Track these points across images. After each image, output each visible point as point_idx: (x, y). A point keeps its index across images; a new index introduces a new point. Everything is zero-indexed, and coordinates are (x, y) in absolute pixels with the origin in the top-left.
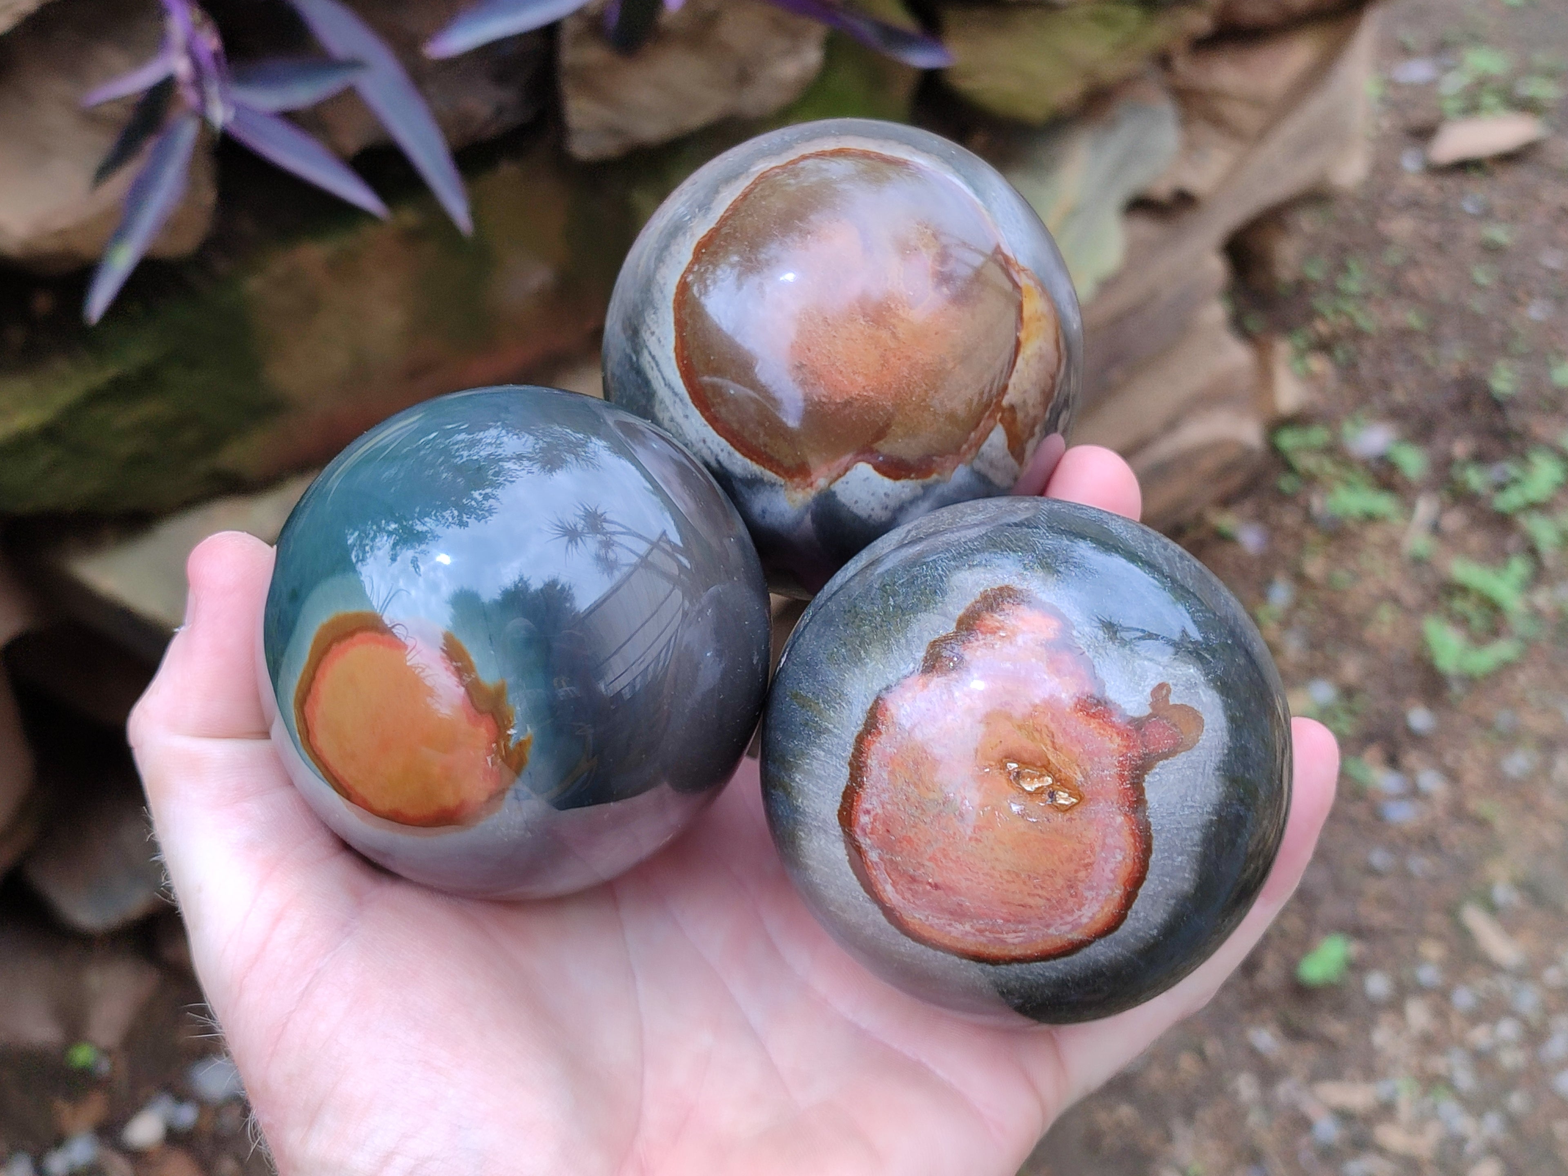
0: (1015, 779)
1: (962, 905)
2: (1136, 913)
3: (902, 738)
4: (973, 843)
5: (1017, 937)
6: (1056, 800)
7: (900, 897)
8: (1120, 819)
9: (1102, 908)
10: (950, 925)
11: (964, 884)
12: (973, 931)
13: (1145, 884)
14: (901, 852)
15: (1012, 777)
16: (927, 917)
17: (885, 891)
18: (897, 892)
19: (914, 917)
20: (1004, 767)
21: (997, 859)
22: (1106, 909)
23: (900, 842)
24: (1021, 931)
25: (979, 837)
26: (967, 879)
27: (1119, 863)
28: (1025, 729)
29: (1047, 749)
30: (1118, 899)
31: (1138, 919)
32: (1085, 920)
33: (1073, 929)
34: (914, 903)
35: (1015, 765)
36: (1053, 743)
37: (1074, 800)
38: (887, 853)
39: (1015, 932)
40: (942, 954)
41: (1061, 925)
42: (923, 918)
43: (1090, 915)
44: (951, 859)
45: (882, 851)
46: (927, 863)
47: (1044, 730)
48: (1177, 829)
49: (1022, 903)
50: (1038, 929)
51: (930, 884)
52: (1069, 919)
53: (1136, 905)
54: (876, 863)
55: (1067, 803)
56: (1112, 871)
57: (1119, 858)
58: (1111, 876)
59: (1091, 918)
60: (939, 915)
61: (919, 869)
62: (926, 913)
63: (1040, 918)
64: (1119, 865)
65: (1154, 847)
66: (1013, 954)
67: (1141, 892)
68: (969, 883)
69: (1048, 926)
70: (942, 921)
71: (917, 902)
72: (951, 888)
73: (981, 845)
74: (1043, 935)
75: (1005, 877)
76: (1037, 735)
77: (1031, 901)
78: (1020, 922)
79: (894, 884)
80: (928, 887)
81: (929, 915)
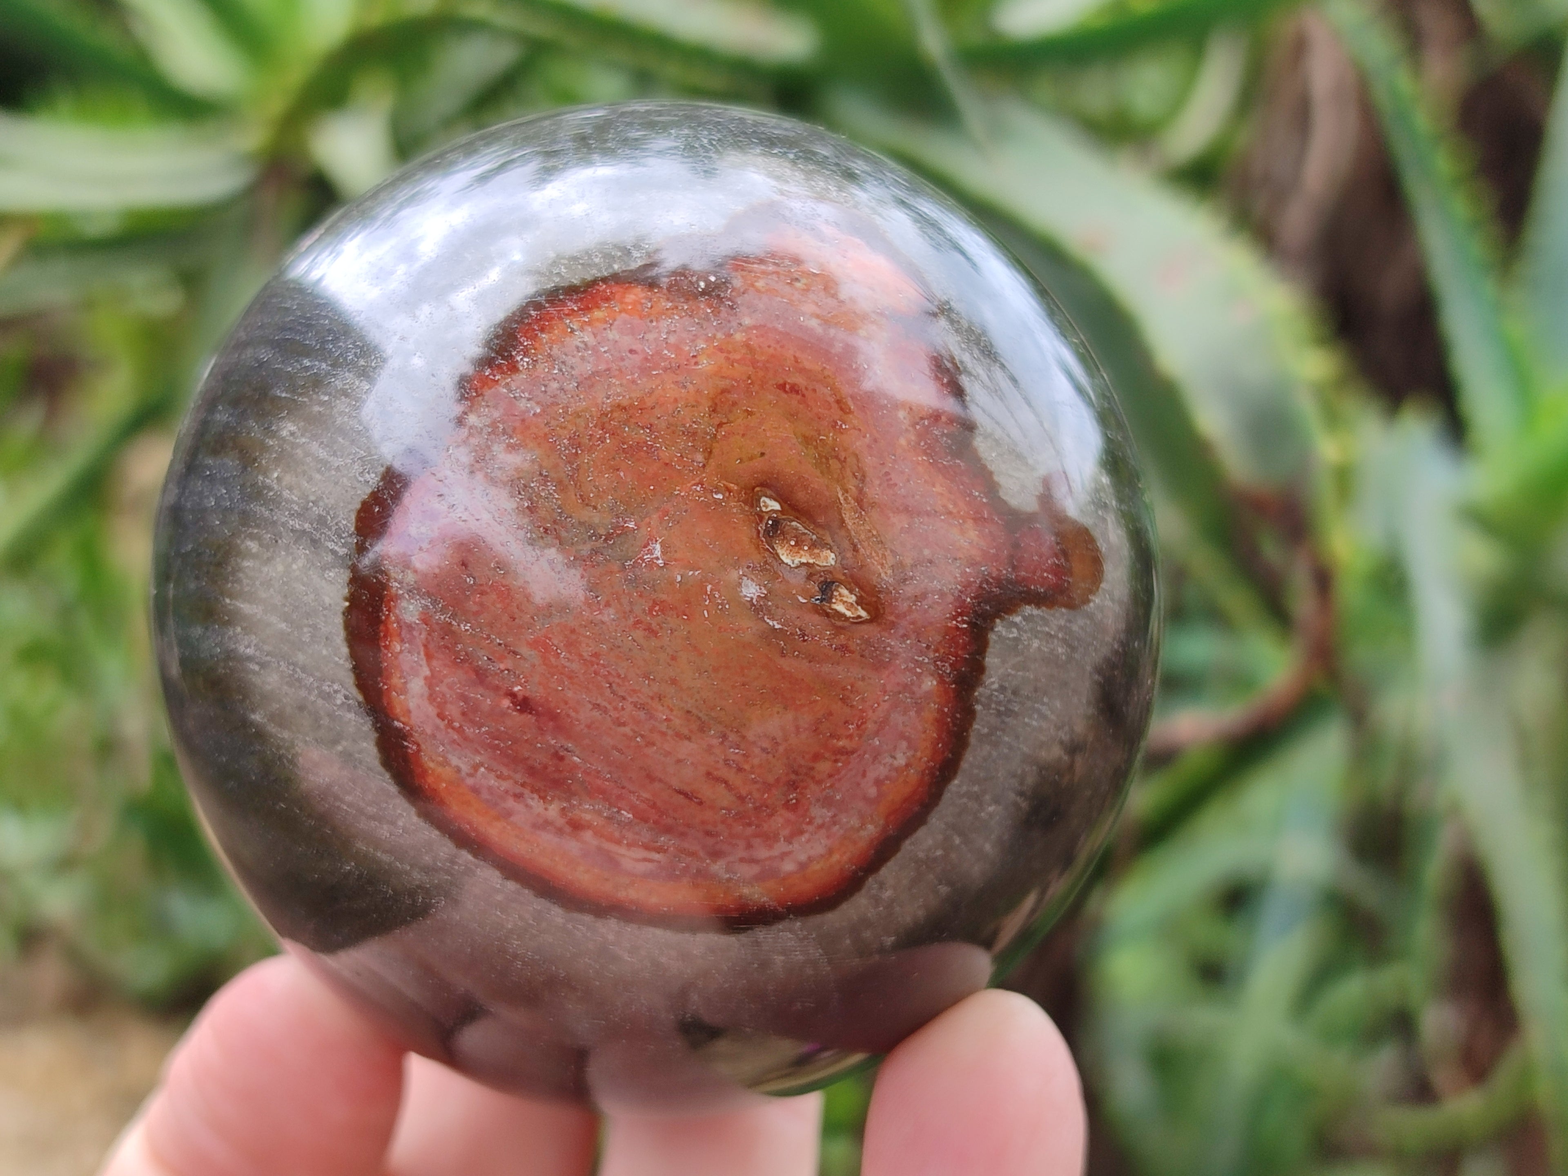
0: (767, 531)
1: (562, 759)
2: (882, 886)
3: (562, 389)
4: (639, 634)
5: (645, 860)
6: (831, 602)
7: (432, 711)
8: (929, 684)
9: (830, 852)
10: (518, 797)
11: (586, 714)
12: (561, 822)
13: (921, 832)
14: (477, 614)
15: (762, 527)
16: (476, 767)
17: (404, 691)
18: (432, 698)
19: (446, 763)
20: (752, 501)
21: (674, 682)
22: (836, 857)
23: (482, 593)
24: (659, 850)
25: (654, 626)
26: (597, 706)
27: (897, 770)
28: (816, 448)
29: (846, 499)
30: (862, 844)
31: (877, 900)
32: (788, 866)
33: (759, 878)
34: (460, 730)
35: (776, 506)
36: (861, 491)
37: (863, 614)
38: (443, 611)
39: (646, 847)
40: (470, 857)
41: (742, 860)
42: (465, 768)
43: (803, 857)
44: (581, 656)
45: (435, 602)
46: (525, 651)
47: (851, 460)
48: (1011, 748)
49: (687, 789)
50: (693, 854)
51: (512, 695)
52: (762, 853)
53: (888, 872)
54: (410, 627)
55: (848, 614)
56: (878, 783)
57: (901, 761)
58: (872, 792)
59: (803, 866)
60: (506, 772)
61: (501, 659)
62: (478, 759)
63: (708, 833)
64: (894, 774)
65: (964, 765)
66: (622, 895)
67: (907, 845)
68: (596, 714)
69: (716, 855)
70: (505, 785)
71: (469, 731)
72: (554, 717)
73: (654, 643)
74: (699, 871)
75: (677, 722)
76: (834, 464)
77: (707, 791)
78: (668, 830)
79: (431, 682)
80: (506, 703)
81: (482, 764)
